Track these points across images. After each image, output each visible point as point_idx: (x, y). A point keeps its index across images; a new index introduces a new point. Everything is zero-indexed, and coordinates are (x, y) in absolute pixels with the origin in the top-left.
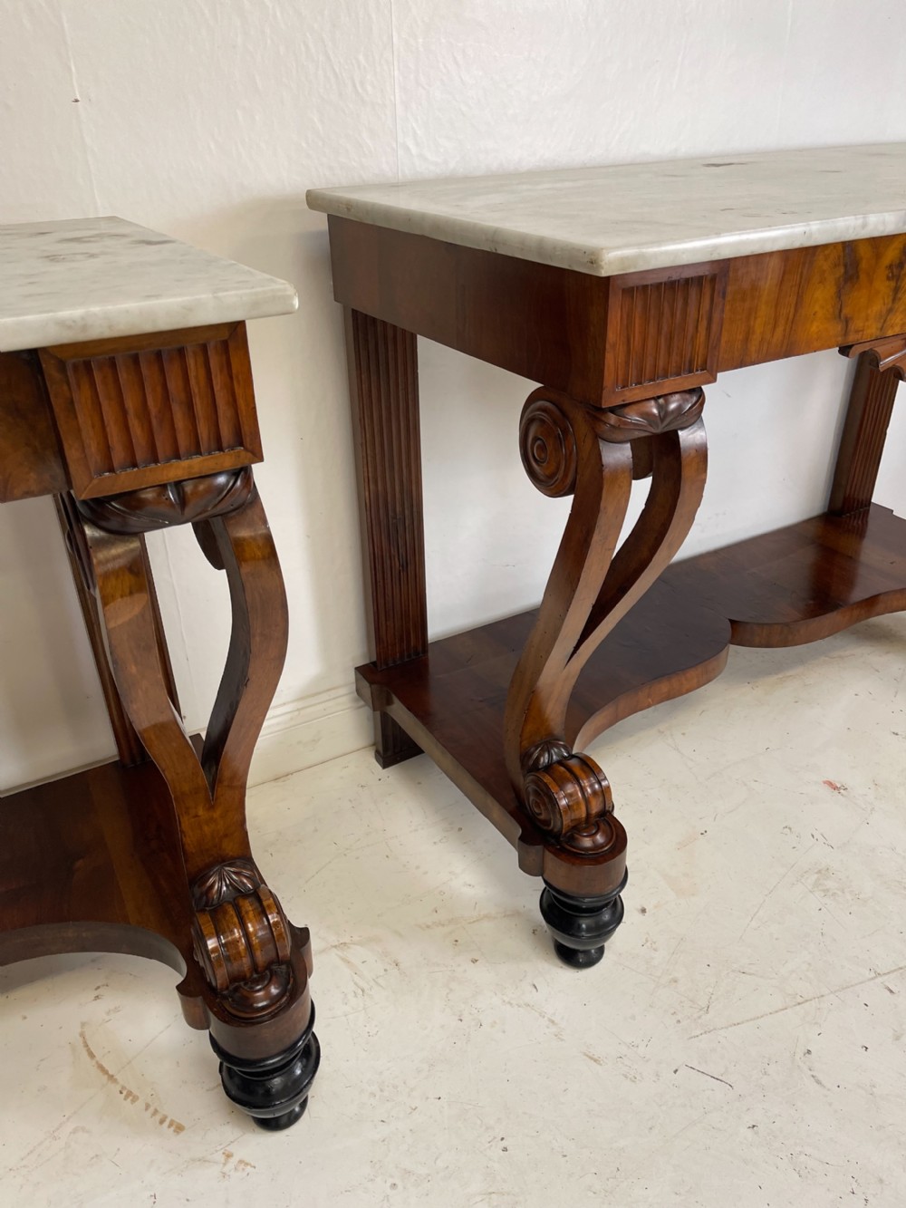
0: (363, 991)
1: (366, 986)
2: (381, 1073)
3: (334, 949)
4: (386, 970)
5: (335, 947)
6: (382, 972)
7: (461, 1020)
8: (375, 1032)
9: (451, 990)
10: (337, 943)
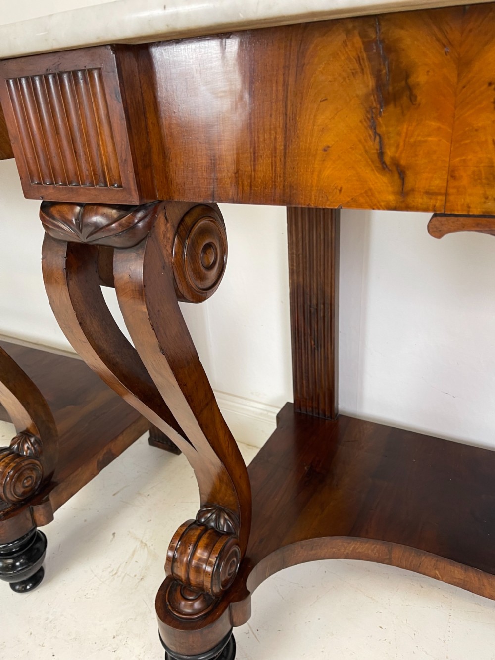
0: (116, 574)
1: (119, 574)
2: (62, 615)
3: (139, 543)
4: (135, 576)
5: (142, 542)
6: (132, 575)
7: (114, 638)
8: (89, 597)
9: (135, 619)
10: (144, 541)
